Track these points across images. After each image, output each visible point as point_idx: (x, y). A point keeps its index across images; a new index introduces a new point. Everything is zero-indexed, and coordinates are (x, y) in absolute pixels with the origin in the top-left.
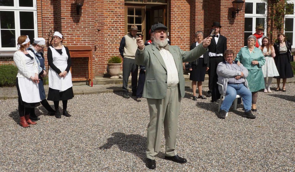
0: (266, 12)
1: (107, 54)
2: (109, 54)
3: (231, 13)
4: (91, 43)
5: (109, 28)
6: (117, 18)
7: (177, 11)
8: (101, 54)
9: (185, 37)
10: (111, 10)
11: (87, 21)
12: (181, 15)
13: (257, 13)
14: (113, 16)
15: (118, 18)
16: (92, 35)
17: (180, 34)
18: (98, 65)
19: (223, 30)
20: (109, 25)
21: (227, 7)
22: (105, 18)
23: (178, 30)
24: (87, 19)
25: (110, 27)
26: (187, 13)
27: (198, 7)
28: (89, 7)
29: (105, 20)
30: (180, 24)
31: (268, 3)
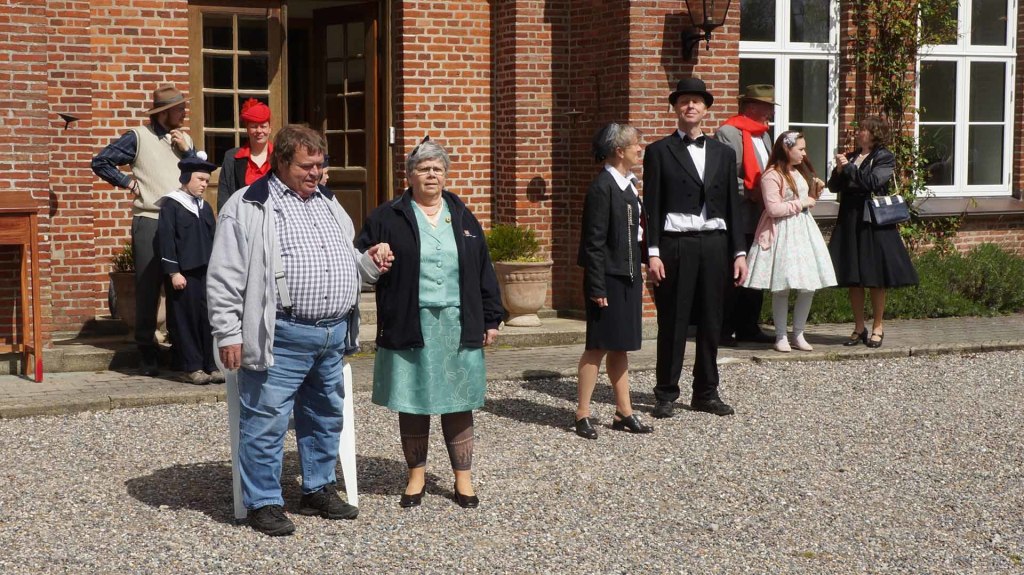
0: (835, 32)
1: (110, 229)
2: (117, 227)
3: (679, 40)
4: (32, 180)
5: (116, 110)
7: (430, 32)
8: (82, 230)
9: (469, 147)
10: (126, 22)
11: (12, 74)
12: (450, 49)
13: (796, 35)
14: (136, 51)
15: (159, 60)
16: (35, 140)
17: (447, 134)
18: (68, 279)
19: (644, 116)
20: (118, 96)
21: (659, 13)
22: (98, 64)
23: (438, 116)
24: (14, 68)
25: (120, 105)
26: (475, 38)
27: (526, 13)
28: (22, 11)
29: (99, 72)
30: (444, 91)
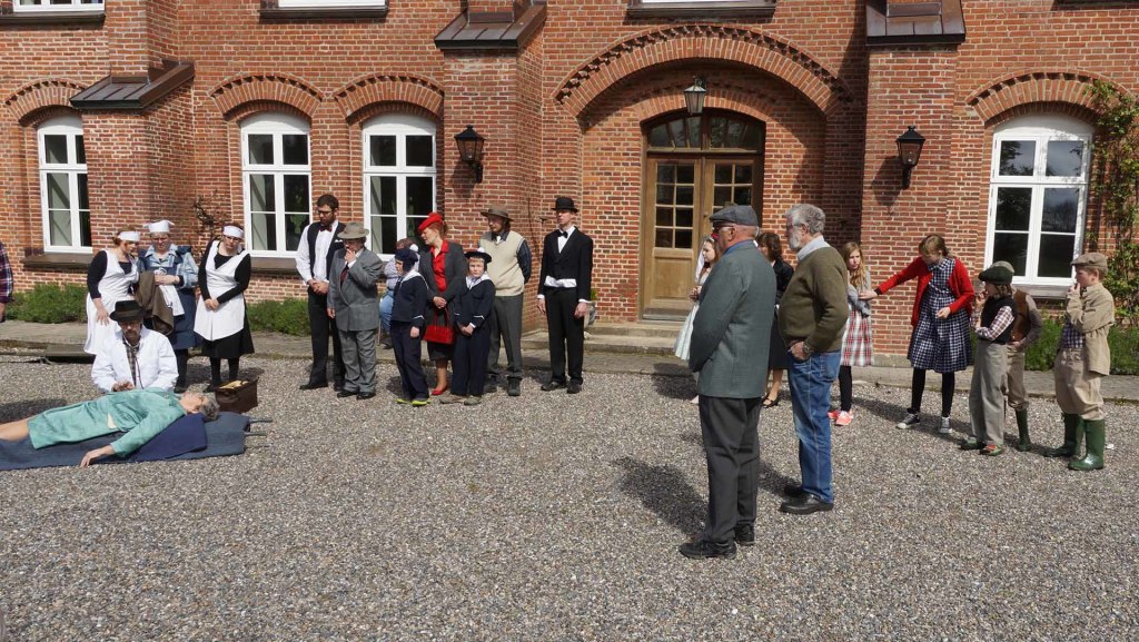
6: (618, 189)
7: (781, 171)
10: (605, 169)
13: (1052, 172)
14: (610, 184)
20: (600, 208)
21: (881, 157)
22: (591, 191)
25: (601, 213)
31: (1094, 140)
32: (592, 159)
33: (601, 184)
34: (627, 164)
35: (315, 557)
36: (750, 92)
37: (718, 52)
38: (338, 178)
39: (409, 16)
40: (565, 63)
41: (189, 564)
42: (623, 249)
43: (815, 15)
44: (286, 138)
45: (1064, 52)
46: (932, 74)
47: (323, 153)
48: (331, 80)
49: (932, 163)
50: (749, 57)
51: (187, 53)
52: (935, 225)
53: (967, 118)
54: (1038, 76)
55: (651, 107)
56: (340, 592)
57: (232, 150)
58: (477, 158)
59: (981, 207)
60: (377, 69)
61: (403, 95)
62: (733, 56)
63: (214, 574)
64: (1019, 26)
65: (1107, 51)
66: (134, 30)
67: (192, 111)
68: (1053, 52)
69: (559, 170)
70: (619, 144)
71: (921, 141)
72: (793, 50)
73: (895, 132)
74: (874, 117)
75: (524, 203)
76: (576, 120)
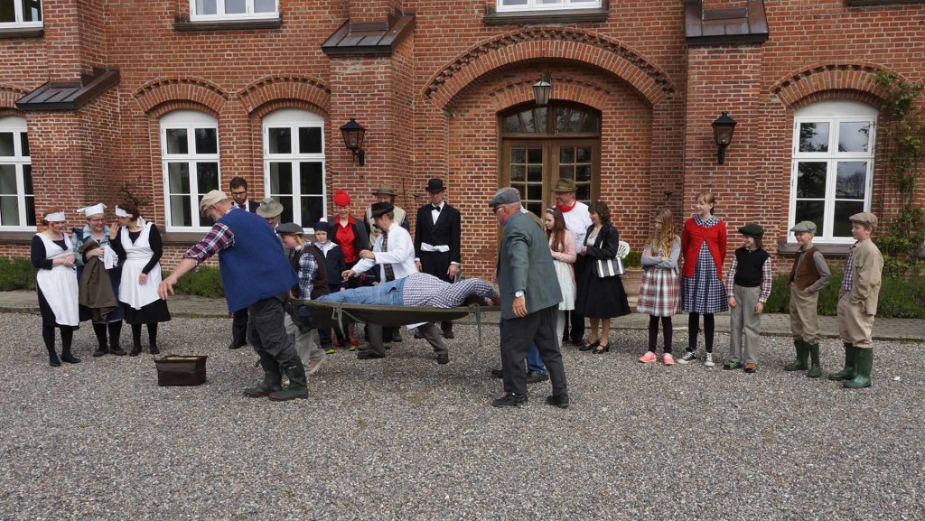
0: (871, 145)
6: (479, 169)
7: (616, 152)
9: (635, 210)
10: (467, 152)
12: (626, 160)
14: (472, 165)
15: (482, 169)
17: (623, 203)
20: (463, 186)
21: (700, 138)
23: (619, 194)
25: (464, 190)
26: (640, 154)
27: (659, 141)
30: (622, 181)
31: (879, 120)
32: (457, 144)
33: (464, 165)
34: (486, 148)
35: (229, 484)
36: (588, 85)
37: (560, 52)
38: (243, 165)
39: (300, 27)
40: (432, 64)
41: (123, 492)
42: (483, 220)
43: (642, 20)
44: (198, 132)
45: (852, 47)
46: (741, 67)
47: (230, 143)
48: (235, 82)
49: (742, 142)
50: (587, 56)
51: (112, 62)
52: (746, 195)
53: (772, 104)
54: (831, 67)
55: (504, 100)
56: (251, 513)
57: (153, 142)
58: (359, 146)
59: (784, 179)
60: (274, 72)
61: (296, 93)
62: (574, 55)
63: (144, 500)
64: (813, 26)
65: (888, 46)
66: (68, 43)
67: (118, 110)
68: (842, 47)
69: (428, 154)
70: (479, 131)
71: (733, 124)
72: (623, 49)
73: (711, 117)
74: (693, 105)
75: (400, 183)
76: (442, 112)
